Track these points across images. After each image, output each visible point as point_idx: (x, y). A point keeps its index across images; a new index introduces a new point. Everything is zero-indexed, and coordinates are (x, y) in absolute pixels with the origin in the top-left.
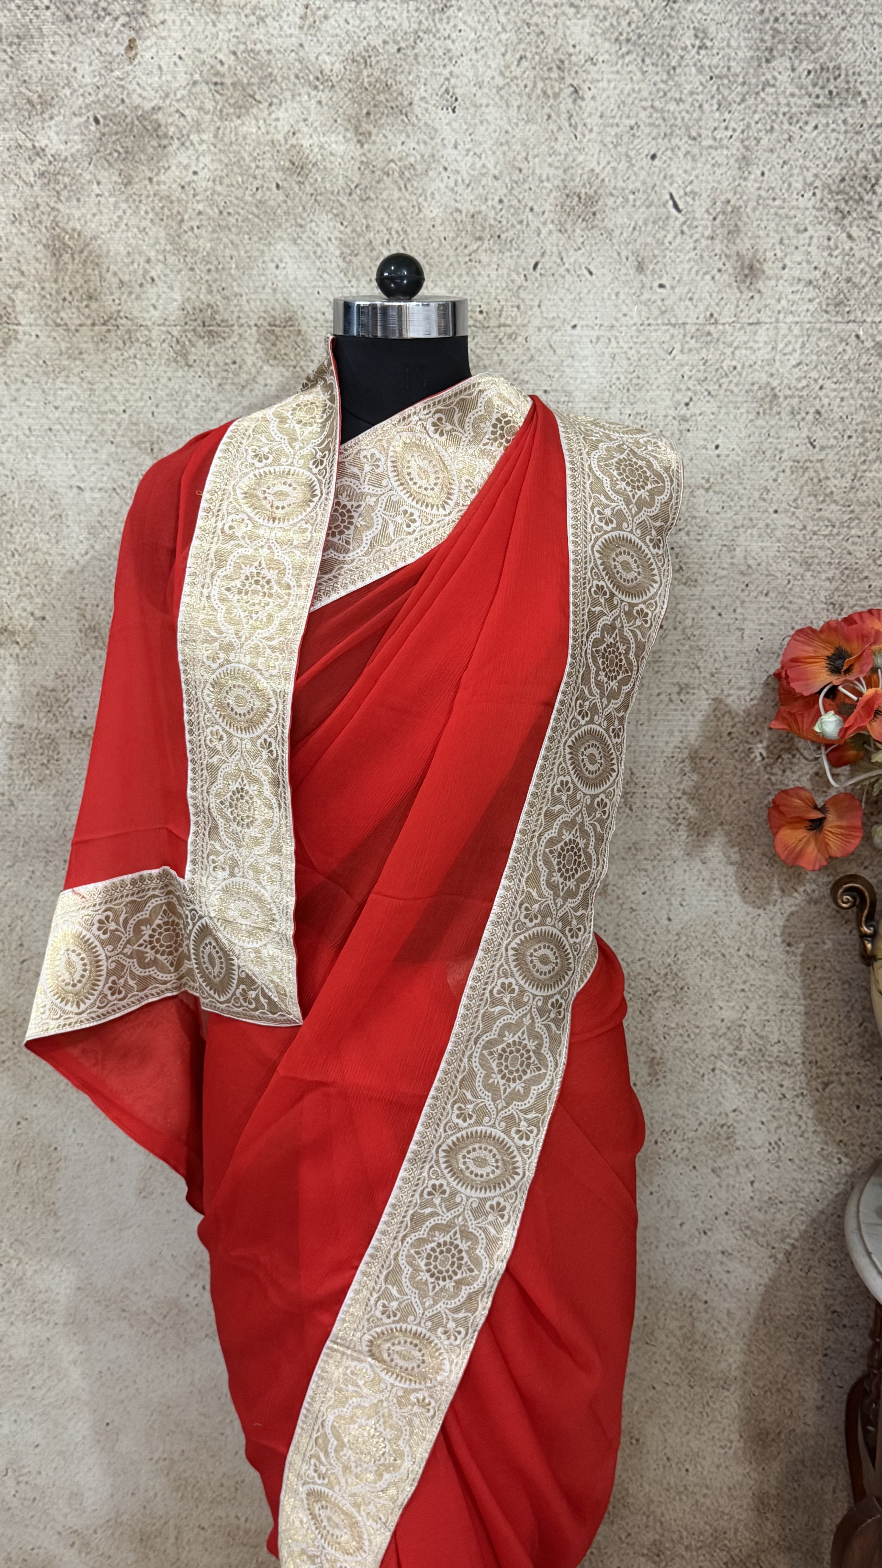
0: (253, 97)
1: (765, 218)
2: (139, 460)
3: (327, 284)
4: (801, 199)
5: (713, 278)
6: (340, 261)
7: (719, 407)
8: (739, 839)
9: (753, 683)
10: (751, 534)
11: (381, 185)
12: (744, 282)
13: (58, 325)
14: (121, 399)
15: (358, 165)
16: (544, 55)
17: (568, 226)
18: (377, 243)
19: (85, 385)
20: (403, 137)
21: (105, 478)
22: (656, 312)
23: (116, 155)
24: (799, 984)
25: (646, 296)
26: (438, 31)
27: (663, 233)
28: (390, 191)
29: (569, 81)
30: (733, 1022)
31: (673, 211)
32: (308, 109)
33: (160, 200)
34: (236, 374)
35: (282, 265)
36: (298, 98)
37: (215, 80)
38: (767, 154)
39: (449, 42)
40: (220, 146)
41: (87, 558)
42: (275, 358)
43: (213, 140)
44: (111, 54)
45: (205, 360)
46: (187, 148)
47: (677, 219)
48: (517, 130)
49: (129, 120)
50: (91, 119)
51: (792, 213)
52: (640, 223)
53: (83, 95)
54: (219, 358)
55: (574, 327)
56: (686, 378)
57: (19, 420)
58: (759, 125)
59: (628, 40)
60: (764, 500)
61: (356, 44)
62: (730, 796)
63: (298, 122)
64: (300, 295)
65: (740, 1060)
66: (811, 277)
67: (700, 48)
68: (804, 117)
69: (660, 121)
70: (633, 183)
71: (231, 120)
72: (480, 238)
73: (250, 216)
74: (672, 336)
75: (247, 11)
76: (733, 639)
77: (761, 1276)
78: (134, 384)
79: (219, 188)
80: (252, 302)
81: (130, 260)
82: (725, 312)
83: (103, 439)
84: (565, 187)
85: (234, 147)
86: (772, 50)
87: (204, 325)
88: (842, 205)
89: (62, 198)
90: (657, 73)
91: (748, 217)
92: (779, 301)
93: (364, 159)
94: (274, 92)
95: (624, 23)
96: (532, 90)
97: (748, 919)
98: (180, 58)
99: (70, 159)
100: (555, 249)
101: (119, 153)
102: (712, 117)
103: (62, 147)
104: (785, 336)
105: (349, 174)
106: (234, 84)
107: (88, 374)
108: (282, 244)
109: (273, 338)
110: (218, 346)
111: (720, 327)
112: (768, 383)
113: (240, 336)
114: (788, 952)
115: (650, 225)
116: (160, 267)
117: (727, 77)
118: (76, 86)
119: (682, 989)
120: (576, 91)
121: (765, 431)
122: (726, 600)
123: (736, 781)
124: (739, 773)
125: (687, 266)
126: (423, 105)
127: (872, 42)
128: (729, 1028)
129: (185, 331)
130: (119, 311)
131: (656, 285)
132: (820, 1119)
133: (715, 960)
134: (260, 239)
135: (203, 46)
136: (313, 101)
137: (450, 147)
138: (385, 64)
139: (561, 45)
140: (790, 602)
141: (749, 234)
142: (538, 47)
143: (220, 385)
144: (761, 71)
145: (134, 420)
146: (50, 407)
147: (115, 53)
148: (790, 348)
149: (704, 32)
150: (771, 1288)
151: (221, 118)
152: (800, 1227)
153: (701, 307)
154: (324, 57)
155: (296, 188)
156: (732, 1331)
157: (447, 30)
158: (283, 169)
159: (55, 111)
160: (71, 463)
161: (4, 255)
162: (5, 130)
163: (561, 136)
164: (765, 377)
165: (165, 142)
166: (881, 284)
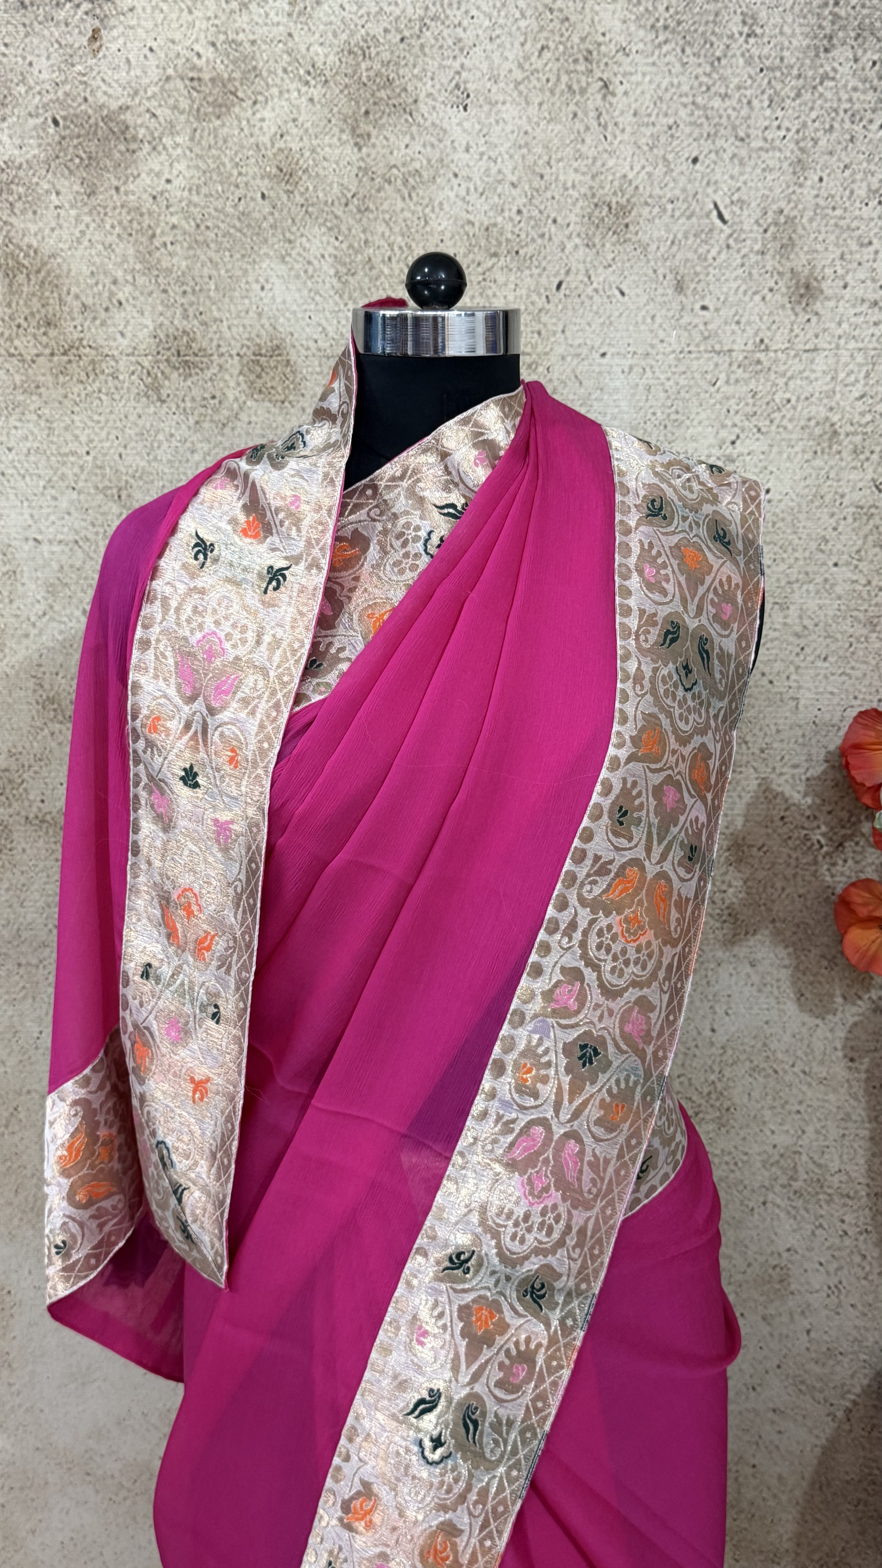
0: (234, 94)
1: (823, 229)
2: (105, 509)
3: (320, 307)
4: (865, 208)
5: (764, 299)
6: (335, 281)
7: (771, 446)
8: (794, 938)
9: (810, 760)
10: (808, 591)
11: (382, 194)
12: (799, 303)
13: (12, 355)
14: (83, 439)
15: (355, 171)
16: (569, 44)
17: (597, 240)
19: (43, 423)
21: (66, 529)
22: (698, 338)
23: (77, 161)
24: (863, 1105)
25: (686, 319)
26: (447, 17)
27: (706, 247)
28: (393, 201)
29: (598, 74)
30: (787, 1148)
31: (718, 222)
32: (298, 108)
33: (129, 213)
34: (216, 410)
35: (268, 287)
36: (286, 96)
37: (191, 75)
38: (826, 157)
39: (459, 30)
40: (197, 150)
41: (44, 620)
42: (260, 392)
43: (188, 143)
44: (71, 46)
45: (181, 394)
46: (160, 153)
47: (722, 231)
48: (538, 130)
49: (92, 121)
50: (50, 121)
51: (855, 224)
52: (680, 236)
53: (39, 93)
54: (196, 392)
55: (603, 355)
56: (732, 412)
58: (817, 124)
60: (822, 551)
61: (352, 34)
62: (783, 889)
63: (286, 122)
64: (289, 320)
65: (795, 1192)
66: (876, 296)
67: (749, 36)
68: (869, 115)
69: (703, 120)
70: (672, 190)
71: (210, 121)
72: (495, 255)
73: (232, 231)
74: (717, 365)
76: (786, 710)
77: (817, 1437)
78: (99, 422)
79: (195, 199)
80: (234, 329)
81: (94, 281)
82: (778, 337)
83: (63, 485)
84: (594, 195)
85: (214, 152)
86: (831, 38)
87: (179, 355)
89: (16, 211)
90: (700, 65)
91: (804, 228)
92: (840, 324)
93: (363, 165)
94: (259, 88)
95: (661, 8)
96: (556, 85)
97: (804, 1030)
98: (151, 50)
99: (25, 166)
100: (581, 267)
101: (81, 159)
102: (762, 115)
103: (16, 152)
104: (846, 365)
105: (345, 181)
106: (212, 80)
107: (47, 411)
108: (268, 261)
109: (258, 369)
110: (195, 378)
111: (772, 354)
112: (827, 419)
113: (221, 367)
114: (850, 1068)
115: (691, 239)
116: (128, 288)
117: (779, 68)
118: (32, 83)
119: (728, 1110)
120: (606, 86)
121: (823, 472)
123: (789, 872)
124: (793, 862)
125: (734, 285)
126: (430, 102)
128: (782, 1156)
129: (157, 362)
130: (81, 340)
131: (697, 307)
133: (767, 1076)
134: (243, 256)
135: (178, 36)
136: (303, 99)
137: (461, 149)
138: (386, 56)
139: (589, 33)
140: (853, 668)
141: (806, 248)
142: (562, 35)
143: (197, 423)
144: (818, 62)
145: (99, 463)
147: (77, 45)
148: (852, 378)
149: (753, 17)
150: (829, 1451)
151: (198, 119)
152: (862, 1381)
153: (750, 332)
154: (316, 48)
155: (284, 197)
156: (784, 1498)
157: (457, 16)
158: (270, 176)
159: (8, 111)
160: (26, 512)
163: (588, 137)
164: (823, 412)
165: (134, 146)
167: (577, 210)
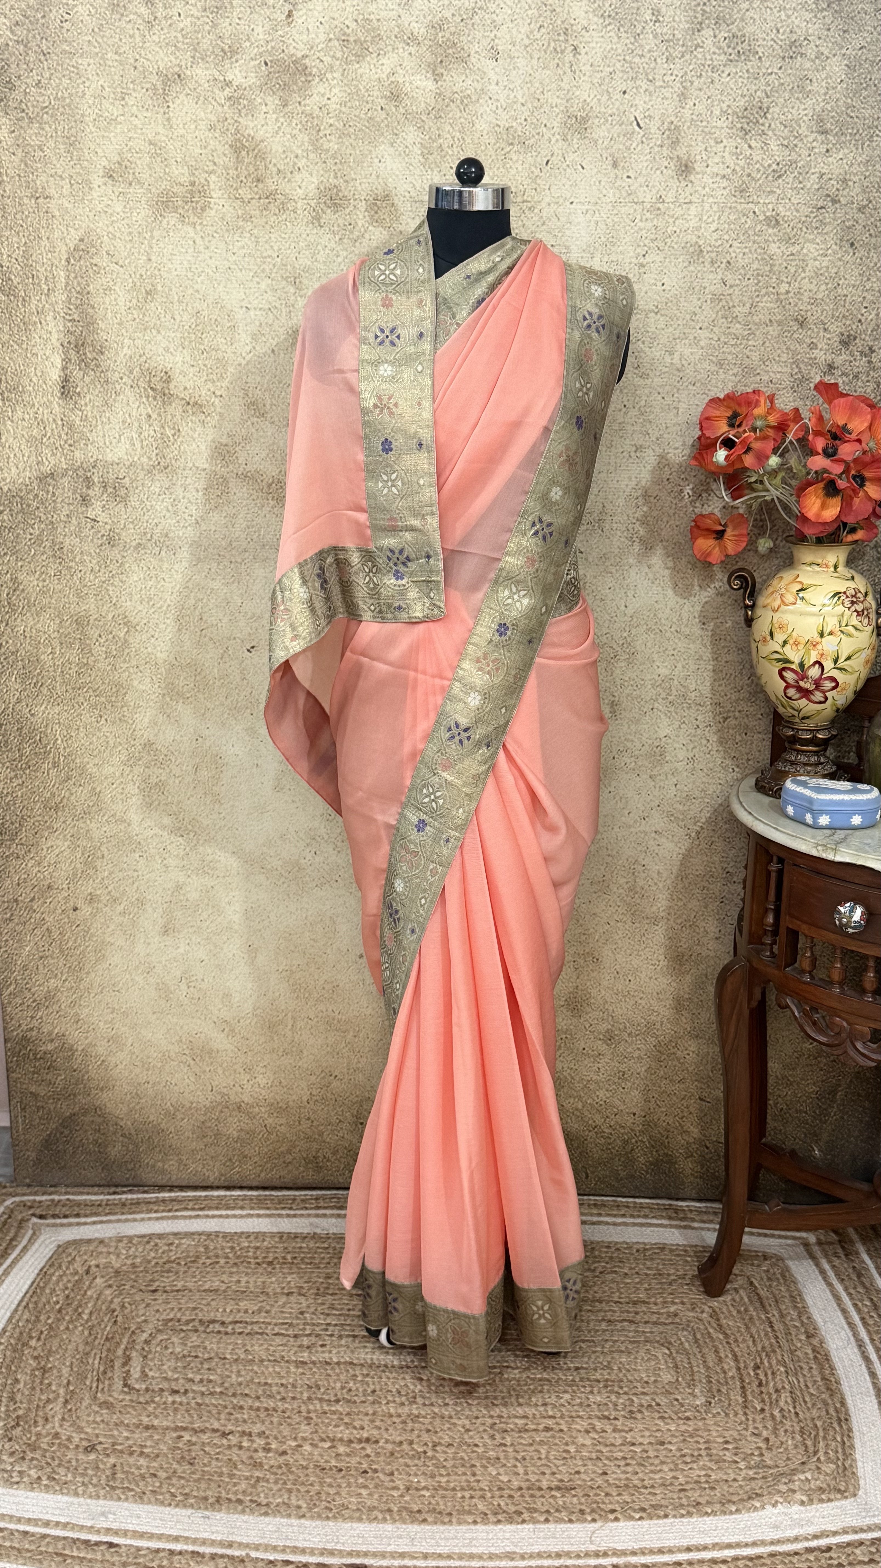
0: (367, 50)
1: (695, 133)
4: (719, 121)
5: (662, 173)
6: (421, 157)
7: (665, 258)
8: (673, 551)
9: (684, 444)
10: (685, 343)
11: (449, 108)
12: (682, 175)
13: (237, 198)
14: (276, 248)
15: (434, 95)
16: (555, 25)
17: (569, 137)
18: (445, 146)
19: (253, 239)
20: (464, 78)
21: (264, 300)
22: (625, 194)
23: (278, 86)
24: (709, 650)
25: (618, 183)
26: (487, 8)
27: (630, 142)
28: (454, 112)
29: (571, 42)
30: (666, 676)
31: (637, 128)
32: (402, 58)
33: (305, 117)
34: (351, 232)
35: (383, 160)
36: (396, 51)
37: (343, 38)
38: (698, 92)
39: (494, 16)
40: (345, 81)
41: (251, 355)
42: (378, 222)
43: (340, 77)
44: (276, 20)
45: (332, 222)
46: (324, 83)
47: (639, 133)
48: (537, 74)
49: (287, 63)
50: (263, 63)
51: (713, 131)
52: (615, 136)
53: (257, 47)
54: (341, 221)
55: (572, 203)
56: (644, 238)
57: (210, 262)
58: (692, 73)
59: (609, 16)
60: (693, 321)
61: (434, 16)
62: (668, 522)
63: (396, 66)
64: (394, 180)
65: (670, 702)
66: (725, 172)
67: (655, 22)
68: (722, 68)
69: (629, 69)
70: (611, 109)
71: (353, 64)
72: (512, 144)
73: (364, 128)
74: (635, 210)
76: (671, 415)
77: (680, 848)
78: (285, 238)
79: (343, 109)
80: (363, 185)
81: (285, 156)
82: (670, 195)
83: (263, 275)
84: (567, 111)
85: (355, 82)
86: (701, 23)
87: (331, 199)
88: (745, 126)
89: (242, 114)
90: (628, 38)
91: (685, 133)
92: (704, 188)
93: (438, 91)
94: (381, 47)
95: (607, 5)
96: (547, 48)
97: (677, 606)
98: (321, 23)
99: (248, 88)
100: (560, 152)
101: (280, 85)
102: (662, 66)
103: (243, 81)
104: (708, 212)
105: (428, 101)
106: (355, 41)
107: (255, 231)
108: (383, 146)
109: (376, 208)
110: (340, 213)
111: (666, 205)
112: (697, 243)
113: (355, 206)
114: (703, 629)
115: (622, 137)
116: (304, 160)
117: (672, 41)
118: (253, 41)
119: (633, 654)
120: (575, 49)
121: (694, 274)
122: (667, 388)
123: (672, 511)
124: (674, 506)
125: (645, 164)
126: (477, 56)
127: (765, 20)
128: (663, 681)
129: (319, 203)
130: (277, 190)
131: (625, 176)
132: (722, 741)
133: (655, 634)
134: (370, 143)
135: (336, 15)
136: (406, 53)
137: (494, 83)
138: (453, 29)
139: (567, 19)
141: (686, 144)
142: (551, 20)
143: (341, 239)
144: (694, 37)
145: (284, 262)
146: (230, 253)
147: (279, 20)
148: (710, 220)
149: (658, 11)
150: (687, 856)
151: (346, 63)
152: (706, 815)
153: (654, 192)
154: (414, 24)
155: (394, 109)
156: (661, 885)
157: (492, 7)
158: (385, 97)
159: (239, 56)
160: (242, 291)
161: (203, 151)
162: (207, 69)
163: (565, 78)
164: (694, 239)
165: (310, 78)
166: (770, 178)
167: (558, 119)
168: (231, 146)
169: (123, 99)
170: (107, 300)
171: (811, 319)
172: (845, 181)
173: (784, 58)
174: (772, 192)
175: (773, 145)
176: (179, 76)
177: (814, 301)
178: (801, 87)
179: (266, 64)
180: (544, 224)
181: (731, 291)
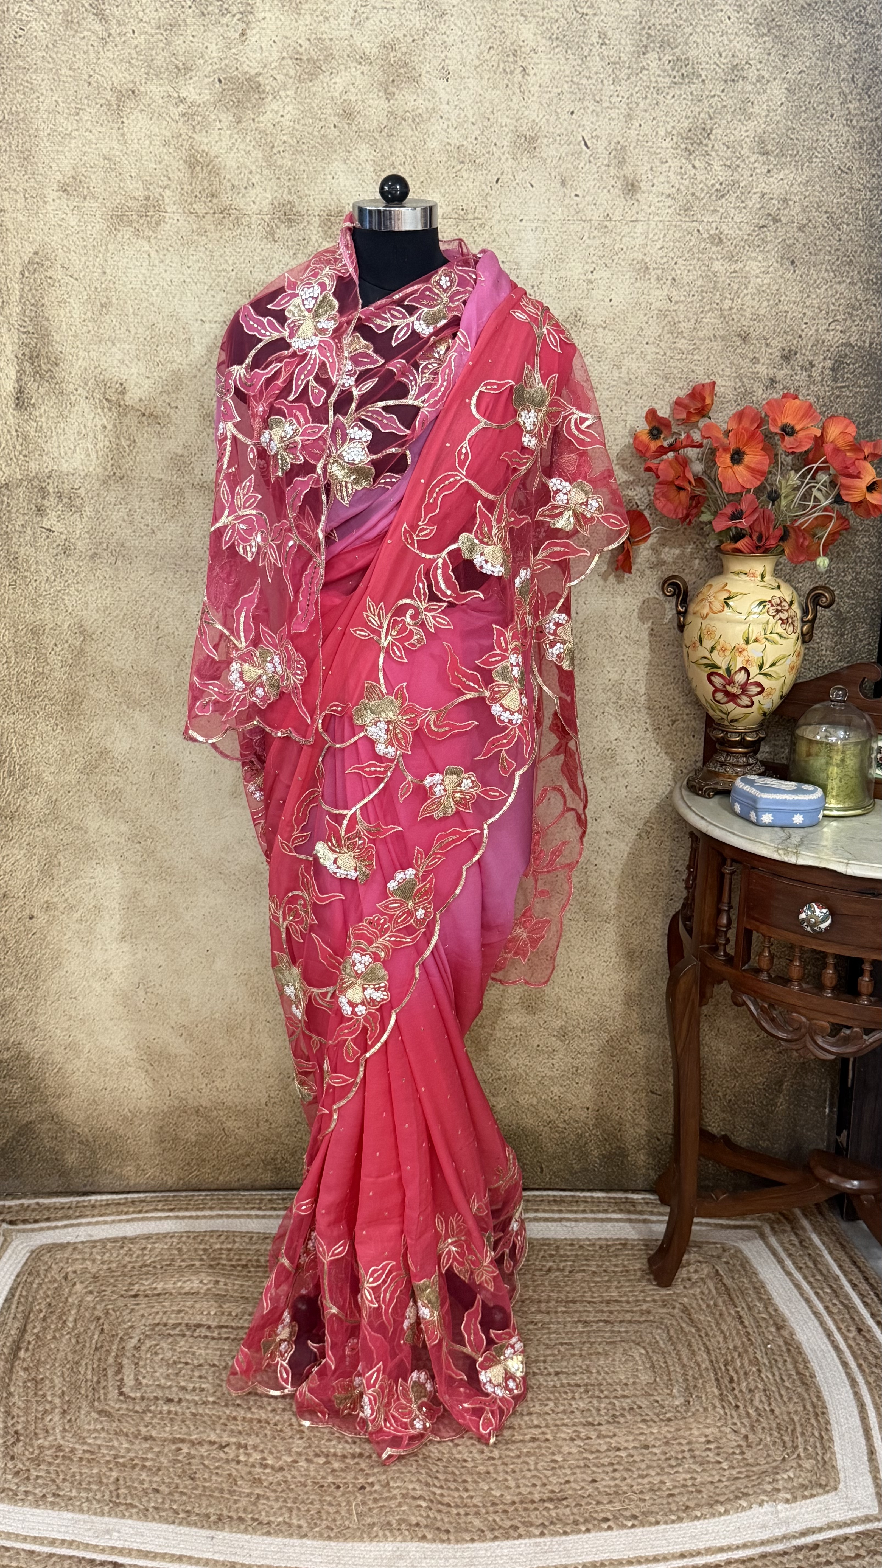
0: (320, 68)
1: (641, 153)
3: (366, 190)
4: (664, 142)
5: (609, 191)
6: (373, 175)
7: (612, 274)
10: (632, 358)
11: (401, 127)
12: (628, 194)
13: (192, 213)
14: (230, 262)
15: (386, 113)
16: (505, 46)
17: (518, 156)
19: (208, 253)
20: (415, 97)
22: (573, 213)
23: (232, 103)
25: (567, 201)
26: (438, 29)
27: (578, 162)
28: (406, 130)
29: (520, 63)
30: (616, 681)
31: (584, 148)
32: (355, 77)
33: (259, 133)
35: (336, 177)
36: (349, 70)
37: (296, 56)
38: (643, 113)
39: (445, 36)
40: (299, 99)
43: (294, 95)
44: (230, 38)
45: (286, 237)
46: (277, 100)
47: (587, 153)
48: (487, 94)
49: (241, 81)
50: (217, 80)
51: (658, 151)
52: (564, 155)
53: (211, 64)
54: (294, 236)
55: (521, 220)
56: (591, 255)
57: (164, 275)
58: (638, 94)
60: (640, 335)
61: (386, 36)
63: (348, 85)
64: (348, 197)
65: (620, 706)
66: (669, 192)
67: (602, 44)
68: (666, 90)
69: (577, 90)
70: (559, 129)
71: (306, 83)
72: (463, 162)
73: (317, 145)
74: (583, 228)
75: (318, 13)
76: (620, 427)
78: (239, 252)
79: (297, 126)
80: (316, 201)
81: (239, 172)
82: (617, 212)
83: (217, 289)
84: (517, 131)
85: (308, 100)
86: (646, 47)
87: (285, 215)
88: (690, 147)
89: (196, 130)
90: (575, 60)
91: (631, 153)
92: (650, 207)
93: (390, 110)
94: (334, 66)
95: (555, 28)
96: (497, 68)
98: (274, 42)
99: (202, 105)
100: (510, 170)
101: (234, 102)
102: (609, 88)
103: (197, 97)
104: (654, 229)
105: (381, 119)
106: (308, 60)
107: (210, 246)
108: (336, 163)
109: (329, 224)
110: (294, 228)
111: (613, 223)
112: (643, 260)
113: (309, 222)
115: (570, 156)
116: (258, 176)
117: (618, 63)
118: (207, 58)
120: (524, 70)
121: (641, 290)
122: (615, 401)
125: (592, 183)
126: (428, 76)
128: (613, 685)
129: (273, 218)
130: (231, 205)
131: (573, 195)
132: (670, 744)
133: (606, 640)
134: (323, 159)
135: (289, 35)
136: (358, 72)
137: (445, 103)
138: (404, 50)
139: (516, 40)
141: (632, 164)
142: (501, 41)
144: (639, 60)
145: (239, 276)
146: (185, 267)
147: (233, 38)
148: (656, 237)
149: (605, 35)
151: (299, 82)
153: (601, 210)
154: (365, 44)
155: (346, 127)
156: (612, 884)
157: (442, 28)
158: (338, 115)
159: (193, 73)
160: (197, 304)
161: (158, 166)
162: (161, 85)
163: (514, 98)
164: (641, 256)
165: (263, 96)
166: (714, 197)
167: (508, 139)
168: (185, 162)
169: (78, 114)
170: (62, 313)
171: (753, 335)
172: (785, 200)
173: (726, 81)
174: (715, 211)
175: (717, 166)
176: (133, 92)
177: (756, 318)
178: (743, 110)
179: (220, 81)
180: (494, 241)
181: (676, 307)
